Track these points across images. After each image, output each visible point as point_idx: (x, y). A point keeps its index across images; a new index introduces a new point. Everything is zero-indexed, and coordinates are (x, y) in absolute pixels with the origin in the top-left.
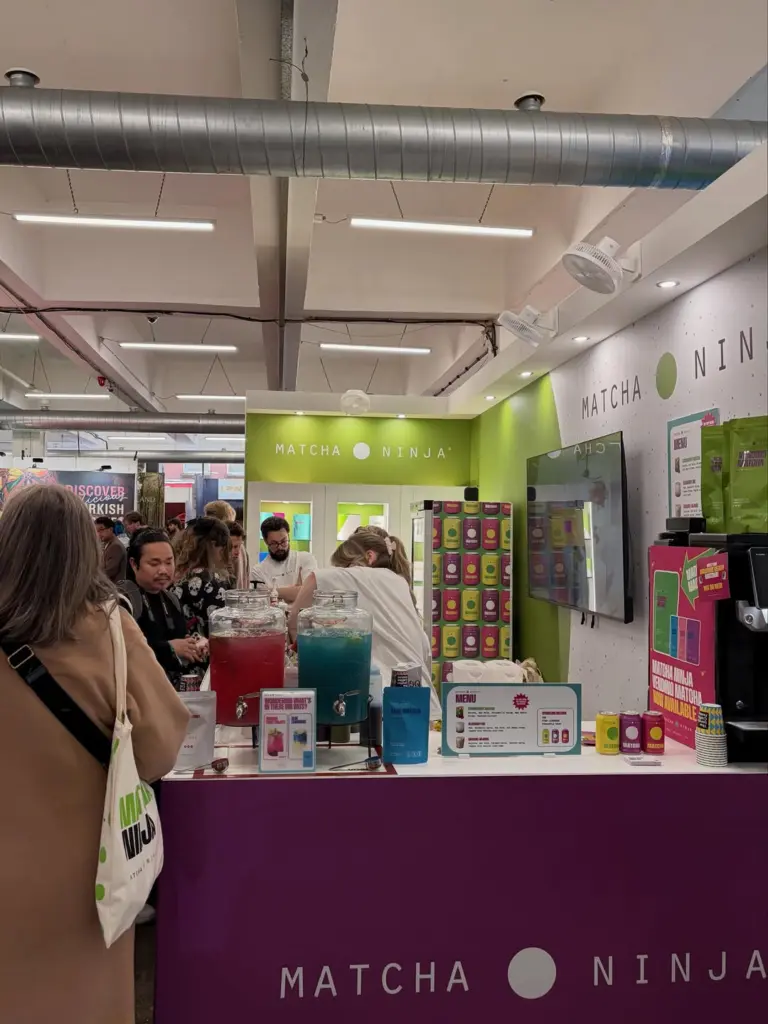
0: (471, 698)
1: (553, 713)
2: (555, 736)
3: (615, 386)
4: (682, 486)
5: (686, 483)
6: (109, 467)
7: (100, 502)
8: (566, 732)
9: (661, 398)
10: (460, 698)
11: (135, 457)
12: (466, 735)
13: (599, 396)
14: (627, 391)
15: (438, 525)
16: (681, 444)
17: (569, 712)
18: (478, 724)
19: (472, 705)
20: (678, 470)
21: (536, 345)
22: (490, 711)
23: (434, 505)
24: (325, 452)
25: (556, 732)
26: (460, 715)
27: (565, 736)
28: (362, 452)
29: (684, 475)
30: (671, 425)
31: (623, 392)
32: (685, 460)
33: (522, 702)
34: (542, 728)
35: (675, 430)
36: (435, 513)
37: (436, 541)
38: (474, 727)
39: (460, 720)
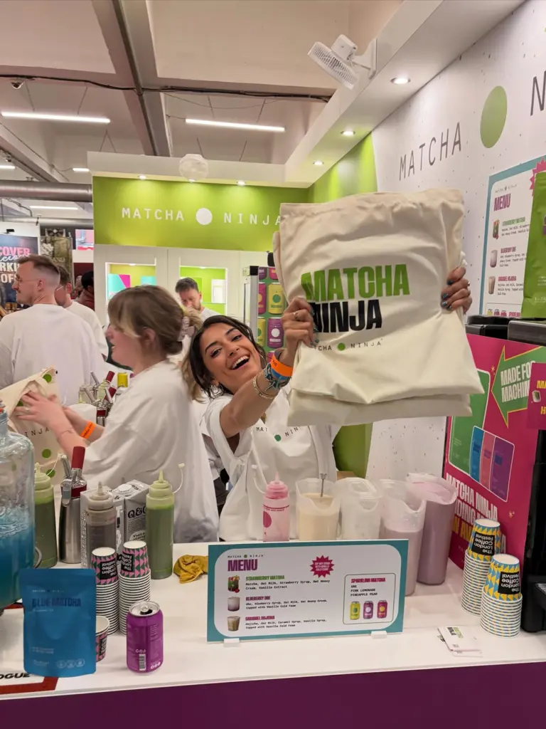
0: (251, 565)
1: (367, 580)
2: (368, 609)
3: (434, 139)
4: (499, 254)
5: (505, 250)
6: (12, 230)
7: (10, 262)
8: (384, 604)
9: (484, 147)
10: (234, 565)
11: (37, 223)
12: (242, 614)
13: (417, 152)
14: (446, 143)
15: (263, 291)
16: (503, 202)
17: (389, 578)
18: (260, 598)
19: (251, 573)
20: (496, 235)
21: (351, 86)
22: (277, 581)
23: (260, 271)
24: (169, 217)
25: (370, 604)
26: (234, 587)
27: (382, 609)
28: (204, 217)
29: (504, 242)
30: (493, 179)
31: (443, 145)
32: (506, 223)
33: (324, 567)
34: (350, 599)
35: (497, 185)
36: (261, 279)
37: (262, 306)
38: (253, 602)
39: (233, 594)
